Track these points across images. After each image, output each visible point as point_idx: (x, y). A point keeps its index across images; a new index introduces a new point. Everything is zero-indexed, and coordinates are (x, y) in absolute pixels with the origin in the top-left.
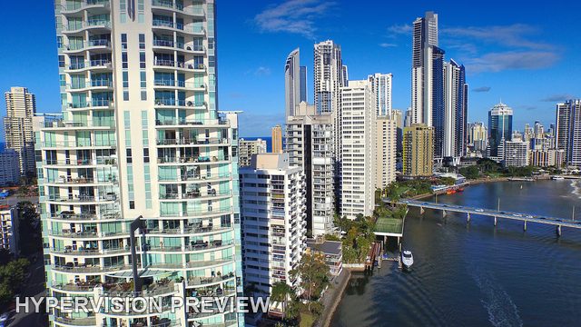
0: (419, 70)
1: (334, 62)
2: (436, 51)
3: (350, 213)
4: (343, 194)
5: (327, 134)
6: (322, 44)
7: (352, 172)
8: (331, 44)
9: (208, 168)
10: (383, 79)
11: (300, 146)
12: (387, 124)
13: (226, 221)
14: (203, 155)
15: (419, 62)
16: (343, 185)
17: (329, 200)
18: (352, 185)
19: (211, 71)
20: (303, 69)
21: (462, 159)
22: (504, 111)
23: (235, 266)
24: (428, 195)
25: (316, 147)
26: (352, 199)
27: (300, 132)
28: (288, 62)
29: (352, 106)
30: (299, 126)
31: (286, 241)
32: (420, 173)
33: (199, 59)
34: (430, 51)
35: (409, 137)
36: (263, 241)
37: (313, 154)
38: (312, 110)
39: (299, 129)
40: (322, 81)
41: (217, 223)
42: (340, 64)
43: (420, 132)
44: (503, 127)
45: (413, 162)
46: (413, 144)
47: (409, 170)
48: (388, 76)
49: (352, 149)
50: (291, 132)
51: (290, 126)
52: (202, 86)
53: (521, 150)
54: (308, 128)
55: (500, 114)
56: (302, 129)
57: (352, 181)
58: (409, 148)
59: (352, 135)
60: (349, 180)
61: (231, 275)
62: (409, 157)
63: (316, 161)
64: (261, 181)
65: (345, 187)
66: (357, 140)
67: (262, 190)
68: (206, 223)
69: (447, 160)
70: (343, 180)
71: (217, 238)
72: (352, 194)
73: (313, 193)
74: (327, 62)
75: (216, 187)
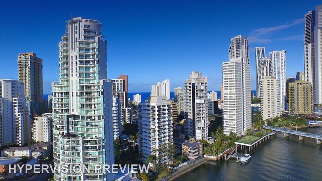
3: (228, 132)
4: (224, 121)
5: (202, 88)
7: (229, 108)
11: (190, 94)
12: (270, 81)
16: (224, 115)
17: (204, 122)
18: (229, 116)
25: (197, 94)
26: (229, 123)
27: (190, 87)
29: (228, 72)
30: (190, 84)
32: (301, 112)
37: (196, 98)
39: (190, 85)
43: (300, 86)
45: (296, 105)
47: (293, 111)
49: (229, 95)
50: (186, 87)
51: (186, 83)
54: (193, 84)
56: (191, 85)
57: (229, 113)
58: (293, 96)
59: (228, 88)
60: (227, 113)
62: (293, 102)
63: (197, 101)
64: (148, 108)
65: (225, 117)
66: (231, 90)
67: (148, 112)
70: (224, 113)
72: (229, 121)
73: (196, 117)
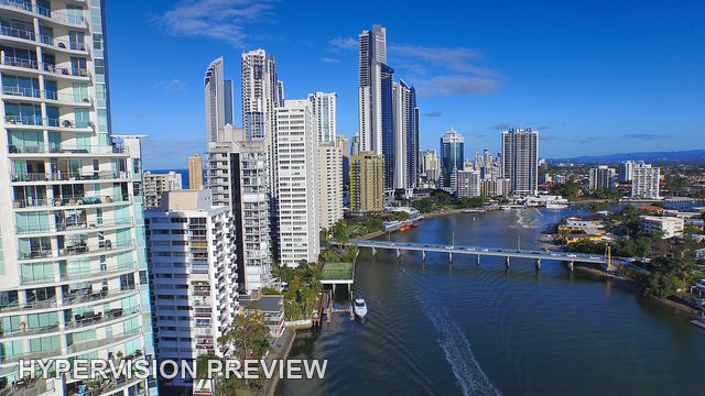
0: (367, 89)
1: (267, 76)
2: (384, 69)
3: (290, 260)
4: (282, 238)
5: (260, 165)
6: (252, 53)
7: (291, 210)
8: (264, 54)
9: (99, 211)
10: (326, 99)
11: (226, 180)
12: (331, 152)
13: (127, 282)
14: (89, 194)
15: (367, 80)
16: (281, 226)
17: (265, 245)
18: (292, 226)
19: (99, 80)
20: (227, 83)
21: (415, 191)
22: (455, 139)
23: (144, 341)
24: (380, 233)
25: (247, 180)
26: (292, 242)
27: (225, 163)
28: (209, 74)
29: (290, 131)
30: (225, 155)
31: (213, 301)
32: (370, 208)
33: (79, 61)
34: (378, 69)
35: (357, 167)
36: (182, 303)
37: (242, 189)
38: (241, 135)
39: (225, 159)
40: (252, 99)
41: (114, 285)
42: (274, 79)
43: (369, 161)
44: (455, 155)
45: (363, 196)
46: (362, 174)
47: (358, 206)
48: (332, 95)
49: (291, 182)
50: (214, 163)
51: (212, 154)
52: (86, 100)
53: (473, 180)
54: (235, 157)
55: (451, 141)
56: (228, 159)
57: (292, 220)
58: (357, 180)
59: (290, 165)
60: (288, 220)
61: (138, 353)
62: (358, 191)
63: (246, 197)
64: (176, 226)
65: (283, 229)
66: (296, 171)
67: (177, 237)
68: (97, 288)
69: (400, 192)
70: (281, 221)
71: (115, 306)
72: (293, 237)
73: (244, 238)
74: (259, 76)
75: (112, 238)
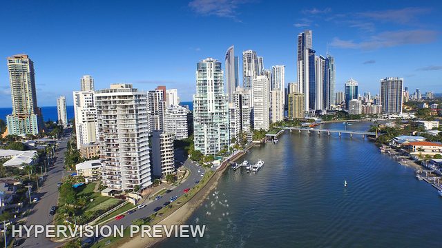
0: (301, 62)
1: (253, 61)
2: (310, 51)
3: (257, 128)
4: (255, 122)
5: (247, 98)
6: (247, 52)
7: (258, 112)
8: (252, 52)
10: (279, 68)
11: (238, 102)
15: (301, 57)
16: (254, 118)
17: (248, 121)
21: (327, 111)
22: (353, 84)
26: (258, 123)
32: (297, 117)
34: (307, 51)
35: (291, 99)
37: (242, 104)
40: (247, 71)
42: (256, 61)
43: (296, 96)
44: (352, 93)
45: (293, 111)
46: (293, 102)
47: (291, 116)
48: (283, 66)
49: (258, 103)
50: (235, 97)
51: (234, 95)
53: (357, 105)
54: (240, 95)
55: (350, 85)
56: (238, 96)
58: (291, 104)
59: (258, 98)
60: (257, 116)
62: (292, 109)
63: (243, 107)
66: (260, 100)
69: (319, 112)
70: (254, 116)
72: (258, 121)
74: (249, 61)
